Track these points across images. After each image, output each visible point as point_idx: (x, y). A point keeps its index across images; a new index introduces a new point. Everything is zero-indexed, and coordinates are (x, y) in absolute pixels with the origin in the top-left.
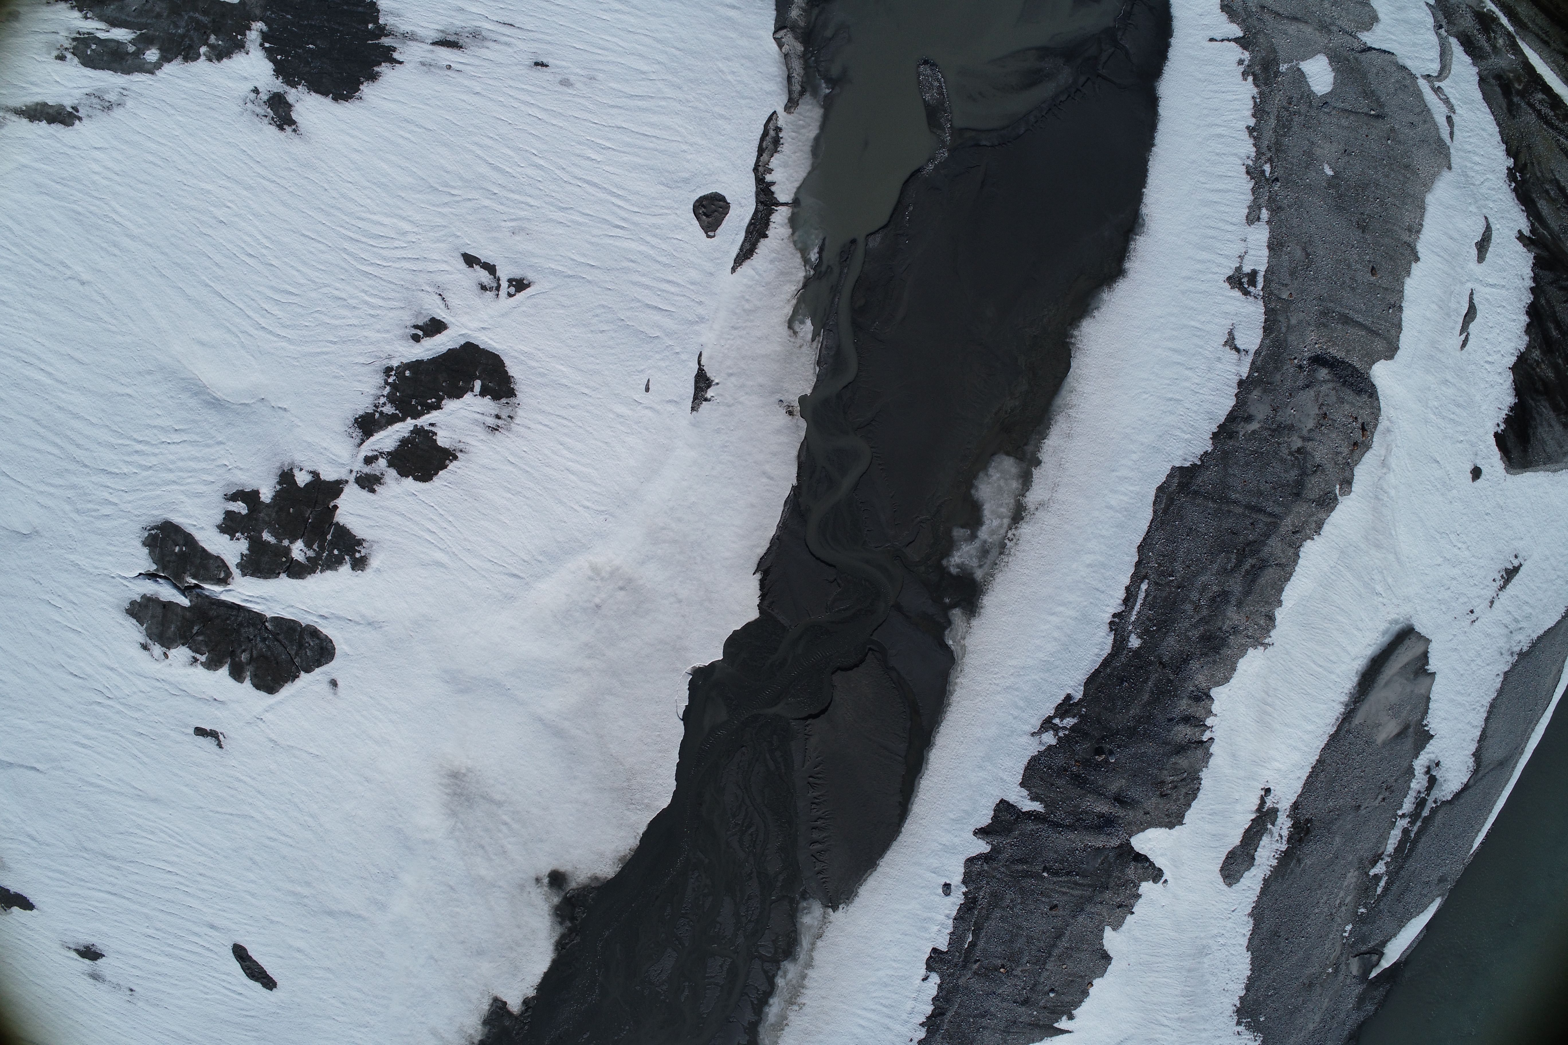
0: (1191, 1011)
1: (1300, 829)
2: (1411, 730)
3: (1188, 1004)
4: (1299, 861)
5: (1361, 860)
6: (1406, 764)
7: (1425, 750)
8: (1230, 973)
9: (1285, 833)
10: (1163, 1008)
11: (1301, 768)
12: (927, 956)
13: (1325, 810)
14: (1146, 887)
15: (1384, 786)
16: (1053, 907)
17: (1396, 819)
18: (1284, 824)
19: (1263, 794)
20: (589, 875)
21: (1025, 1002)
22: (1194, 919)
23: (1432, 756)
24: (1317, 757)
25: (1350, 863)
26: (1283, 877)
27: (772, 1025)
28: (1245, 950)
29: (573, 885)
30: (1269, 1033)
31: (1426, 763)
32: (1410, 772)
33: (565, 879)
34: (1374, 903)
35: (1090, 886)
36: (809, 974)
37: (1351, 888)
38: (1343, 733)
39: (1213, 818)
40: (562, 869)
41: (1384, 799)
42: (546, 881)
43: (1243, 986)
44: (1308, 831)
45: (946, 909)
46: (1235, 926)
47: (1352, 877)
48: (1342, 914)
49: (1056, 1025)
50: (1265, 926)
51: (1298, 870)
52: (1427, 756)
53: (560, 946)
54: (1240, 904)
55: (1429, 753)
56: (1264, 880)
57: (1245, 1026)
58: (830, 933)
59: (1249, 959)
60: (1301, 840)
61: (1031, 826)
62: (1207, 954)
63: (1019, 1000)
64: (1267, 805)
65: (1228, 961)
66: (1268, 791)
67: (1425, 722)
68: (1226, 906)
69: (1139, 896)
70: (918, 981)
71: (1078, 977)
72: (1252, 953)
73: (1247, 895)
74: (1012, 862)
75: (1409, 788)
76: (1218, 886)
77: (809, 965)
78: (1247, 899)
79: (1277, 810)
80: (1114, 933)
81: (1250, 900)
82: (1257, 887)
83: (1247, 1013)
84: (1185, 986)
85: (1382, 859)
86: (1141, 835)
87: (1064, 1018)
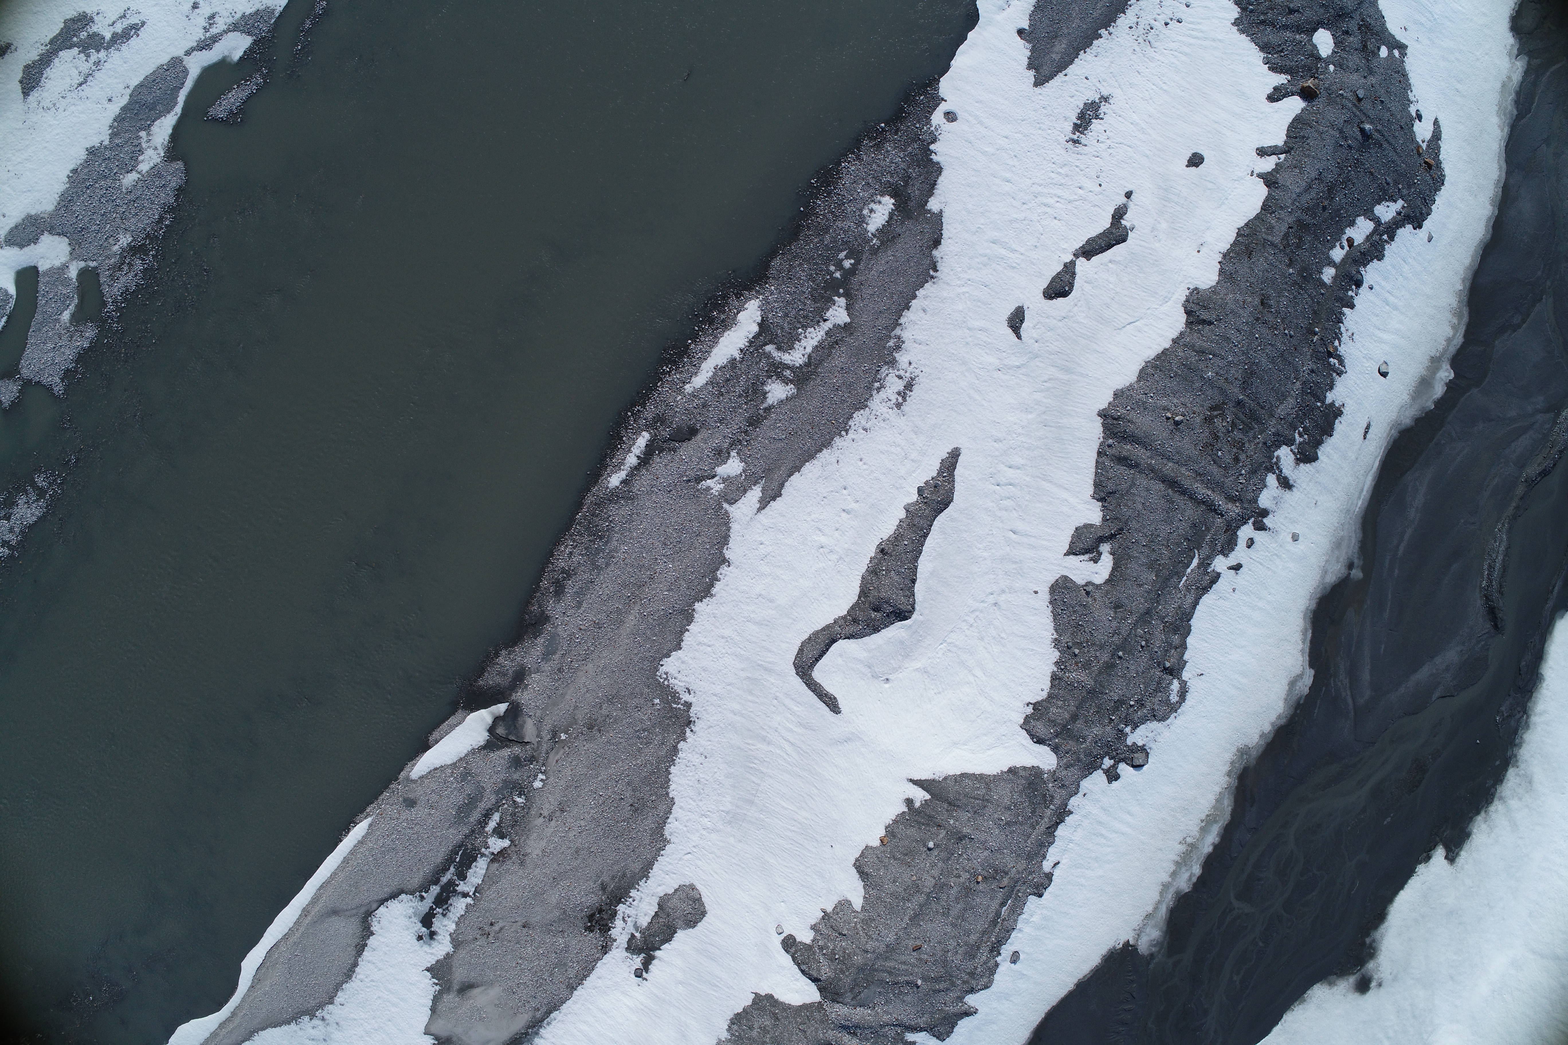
0: (752, 747)
1: (602, 923)
2: (456, 987)
3: (755, 758)
4: (603, 887)
5: (522, 863)
6: (462, 953)
7: (436, 959)
8: (697, 777)
9: (619, 923)
10: (791, 768)
11: (596, 987)
12: (1049, 889)
13: (568, 935)
14: (805, 936)
15: (491, 938)
16: (917, 949)
17: (474, 894)
18: (620, 932)
19: (644, 973)
20: (1336, 988)
21: (961, 838)
22: (743, 868)
23: (426, 948)
24: (575, 992)
25: (536, 866)
26: (624, 875)
27: (1216, 822)
28: (676, 800)
29: (1352, 979)
30: (648, 679)
31: (434, 944)
32: (457, 942)
33: (1356, 985)
34: (504, 804)
35: (876, 970)
36: (1168, 877)
37: (535, 835)
38: (543, 1009)
39: (715, 982)
40: (1357, 995)
41: (492, 924)
42: (1373, 984)
43: (680, 755)
44: (591, 917)
45: (1021, 939)
46: (688, 835)
47: (534, 847)
48: (547, 806)
49: (928, 797)
50: (650, 823)
51: (606, 878)
52: (433, 951)
53: (1380, 917)
54: (680, 859)
55: (432, 954)
56: (648, 877)
57: (679, 698)
58: (1136, 919)
59: (672, 788)
60: (600, 911)
61: (921, 1022)
62: (727, 813)
63: (967, 840)
64: (639, 959)
65: (699, 794)
66: (638, 974)
67: (438, 988)
68: (699, 863)
69: (814, 928)
70: (1063, 862)
71: (899, 859)
72: (667, 794)
73: (670, 866)
74: (947, 989)
75: (457, 924)
76: (709, 894)
77: (1165, 886)
78: (670, 861)
79: (627, 949)
80: (850, 898)
81: (667, 859)
82: (656, 871)
83: (676, 716)
84: (759, 785)
85: (493, 854)
86: (808, 1000)
87: (917, 804)
